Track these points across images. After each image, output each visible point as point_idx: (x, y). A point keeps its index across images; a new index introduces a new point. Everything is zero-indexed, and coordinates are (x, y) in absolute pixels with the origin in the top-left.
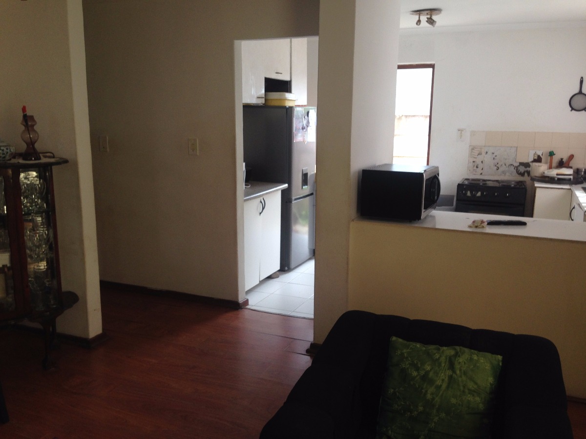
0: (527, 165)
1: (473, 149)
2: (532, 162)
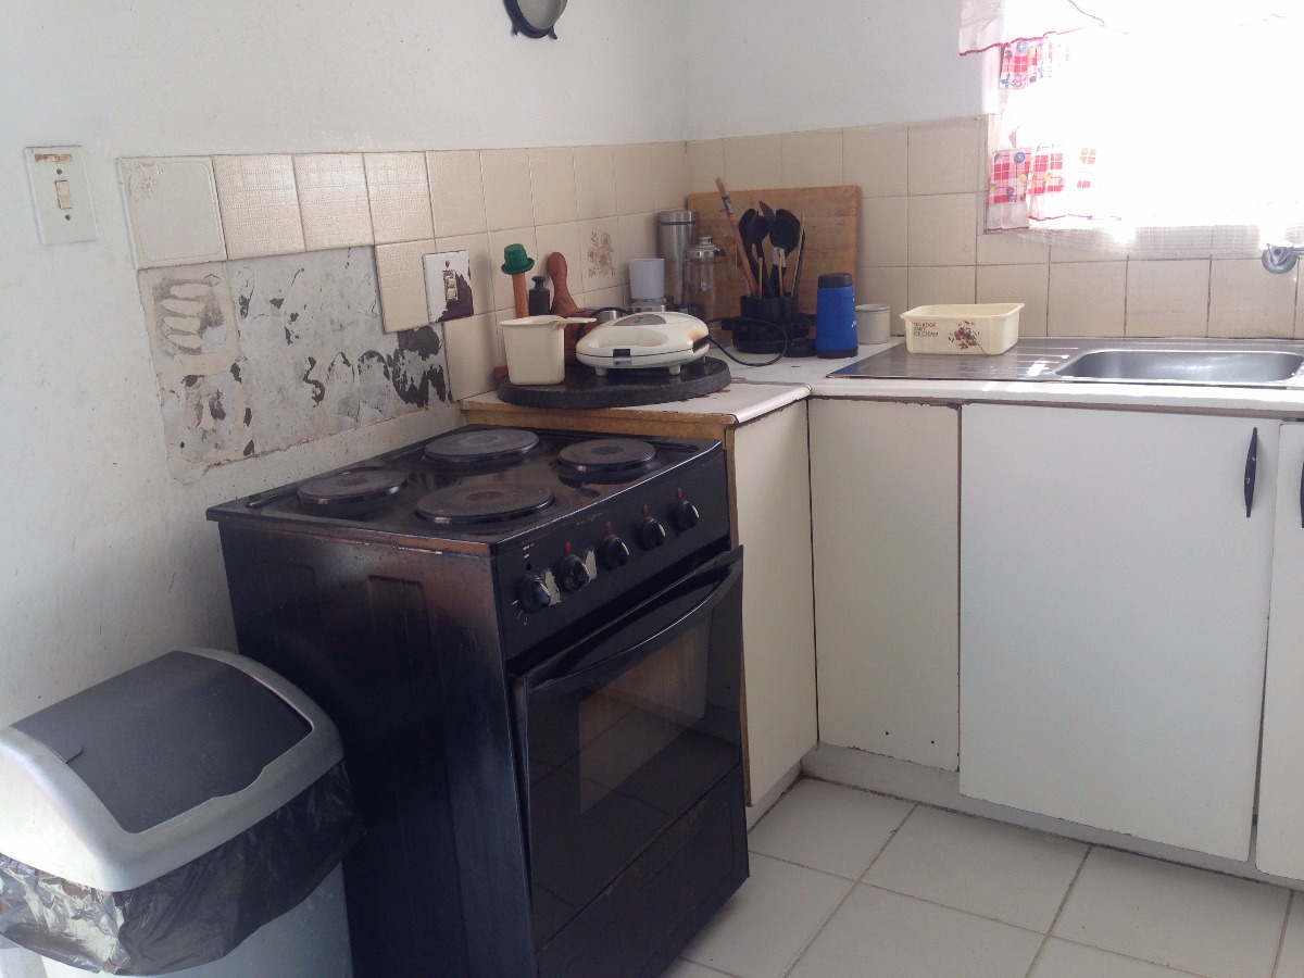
0: (421, 340)
1: (163, 288)
2: (442, 320)
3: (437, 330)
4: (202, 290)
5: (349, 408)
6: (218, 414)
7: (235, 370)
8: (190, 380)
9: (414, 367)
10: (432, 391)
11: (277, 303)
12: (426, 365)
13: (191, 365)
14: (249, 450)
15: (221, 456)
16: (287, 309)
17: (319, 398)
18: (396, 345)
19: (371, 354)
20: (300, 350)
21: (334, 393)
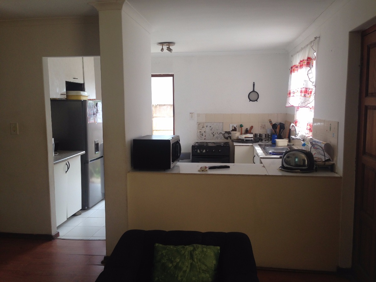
0: (229, 133)
1: (199, 124)
2: (232, 131)
3: (231, 132)
4: (203, 125)
5: (217, 138)
6: (202, 135)
7: (205, 132)
8: (200, 132)
9: (227, 135)
10: (229, 138)
11: (210, 127)
12: (229, 135)
13: (200, 131)
14: (205, 139)
15: (202, 139)
16: (211, 127)
17: (213, 136)
18: (224, 133)
19: (221, 133)
20: (212, 131)
21: (215, 136)
